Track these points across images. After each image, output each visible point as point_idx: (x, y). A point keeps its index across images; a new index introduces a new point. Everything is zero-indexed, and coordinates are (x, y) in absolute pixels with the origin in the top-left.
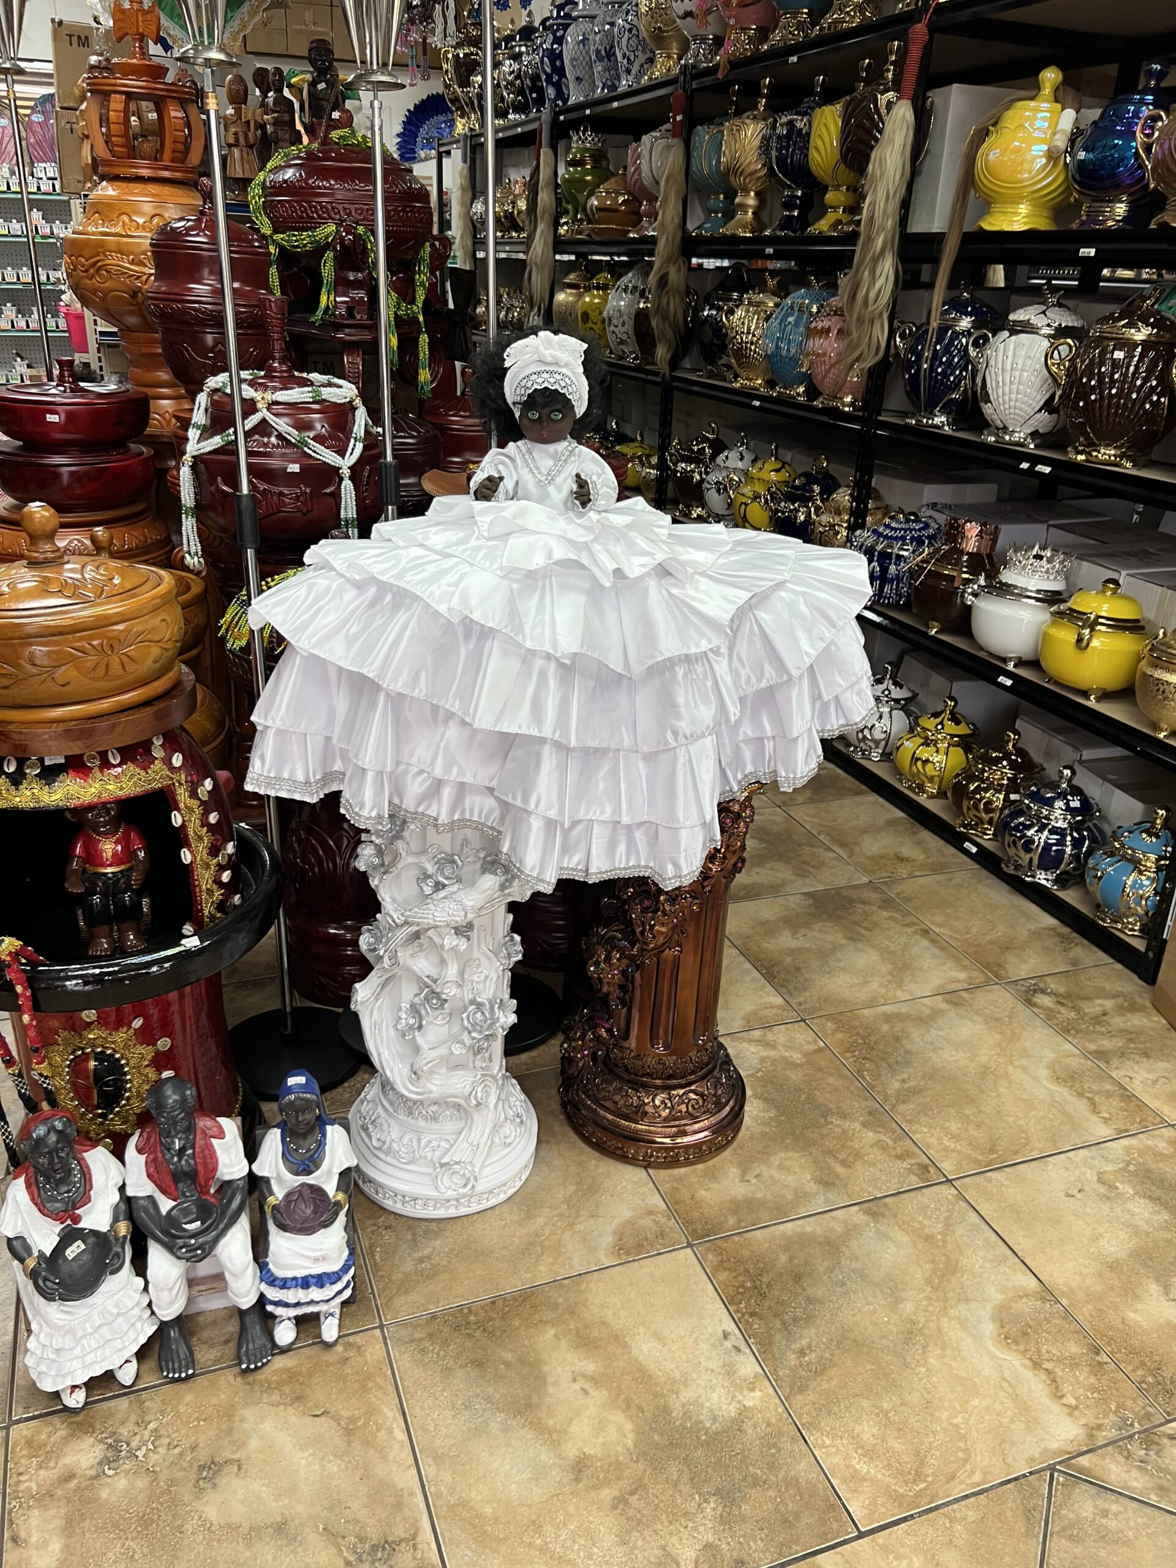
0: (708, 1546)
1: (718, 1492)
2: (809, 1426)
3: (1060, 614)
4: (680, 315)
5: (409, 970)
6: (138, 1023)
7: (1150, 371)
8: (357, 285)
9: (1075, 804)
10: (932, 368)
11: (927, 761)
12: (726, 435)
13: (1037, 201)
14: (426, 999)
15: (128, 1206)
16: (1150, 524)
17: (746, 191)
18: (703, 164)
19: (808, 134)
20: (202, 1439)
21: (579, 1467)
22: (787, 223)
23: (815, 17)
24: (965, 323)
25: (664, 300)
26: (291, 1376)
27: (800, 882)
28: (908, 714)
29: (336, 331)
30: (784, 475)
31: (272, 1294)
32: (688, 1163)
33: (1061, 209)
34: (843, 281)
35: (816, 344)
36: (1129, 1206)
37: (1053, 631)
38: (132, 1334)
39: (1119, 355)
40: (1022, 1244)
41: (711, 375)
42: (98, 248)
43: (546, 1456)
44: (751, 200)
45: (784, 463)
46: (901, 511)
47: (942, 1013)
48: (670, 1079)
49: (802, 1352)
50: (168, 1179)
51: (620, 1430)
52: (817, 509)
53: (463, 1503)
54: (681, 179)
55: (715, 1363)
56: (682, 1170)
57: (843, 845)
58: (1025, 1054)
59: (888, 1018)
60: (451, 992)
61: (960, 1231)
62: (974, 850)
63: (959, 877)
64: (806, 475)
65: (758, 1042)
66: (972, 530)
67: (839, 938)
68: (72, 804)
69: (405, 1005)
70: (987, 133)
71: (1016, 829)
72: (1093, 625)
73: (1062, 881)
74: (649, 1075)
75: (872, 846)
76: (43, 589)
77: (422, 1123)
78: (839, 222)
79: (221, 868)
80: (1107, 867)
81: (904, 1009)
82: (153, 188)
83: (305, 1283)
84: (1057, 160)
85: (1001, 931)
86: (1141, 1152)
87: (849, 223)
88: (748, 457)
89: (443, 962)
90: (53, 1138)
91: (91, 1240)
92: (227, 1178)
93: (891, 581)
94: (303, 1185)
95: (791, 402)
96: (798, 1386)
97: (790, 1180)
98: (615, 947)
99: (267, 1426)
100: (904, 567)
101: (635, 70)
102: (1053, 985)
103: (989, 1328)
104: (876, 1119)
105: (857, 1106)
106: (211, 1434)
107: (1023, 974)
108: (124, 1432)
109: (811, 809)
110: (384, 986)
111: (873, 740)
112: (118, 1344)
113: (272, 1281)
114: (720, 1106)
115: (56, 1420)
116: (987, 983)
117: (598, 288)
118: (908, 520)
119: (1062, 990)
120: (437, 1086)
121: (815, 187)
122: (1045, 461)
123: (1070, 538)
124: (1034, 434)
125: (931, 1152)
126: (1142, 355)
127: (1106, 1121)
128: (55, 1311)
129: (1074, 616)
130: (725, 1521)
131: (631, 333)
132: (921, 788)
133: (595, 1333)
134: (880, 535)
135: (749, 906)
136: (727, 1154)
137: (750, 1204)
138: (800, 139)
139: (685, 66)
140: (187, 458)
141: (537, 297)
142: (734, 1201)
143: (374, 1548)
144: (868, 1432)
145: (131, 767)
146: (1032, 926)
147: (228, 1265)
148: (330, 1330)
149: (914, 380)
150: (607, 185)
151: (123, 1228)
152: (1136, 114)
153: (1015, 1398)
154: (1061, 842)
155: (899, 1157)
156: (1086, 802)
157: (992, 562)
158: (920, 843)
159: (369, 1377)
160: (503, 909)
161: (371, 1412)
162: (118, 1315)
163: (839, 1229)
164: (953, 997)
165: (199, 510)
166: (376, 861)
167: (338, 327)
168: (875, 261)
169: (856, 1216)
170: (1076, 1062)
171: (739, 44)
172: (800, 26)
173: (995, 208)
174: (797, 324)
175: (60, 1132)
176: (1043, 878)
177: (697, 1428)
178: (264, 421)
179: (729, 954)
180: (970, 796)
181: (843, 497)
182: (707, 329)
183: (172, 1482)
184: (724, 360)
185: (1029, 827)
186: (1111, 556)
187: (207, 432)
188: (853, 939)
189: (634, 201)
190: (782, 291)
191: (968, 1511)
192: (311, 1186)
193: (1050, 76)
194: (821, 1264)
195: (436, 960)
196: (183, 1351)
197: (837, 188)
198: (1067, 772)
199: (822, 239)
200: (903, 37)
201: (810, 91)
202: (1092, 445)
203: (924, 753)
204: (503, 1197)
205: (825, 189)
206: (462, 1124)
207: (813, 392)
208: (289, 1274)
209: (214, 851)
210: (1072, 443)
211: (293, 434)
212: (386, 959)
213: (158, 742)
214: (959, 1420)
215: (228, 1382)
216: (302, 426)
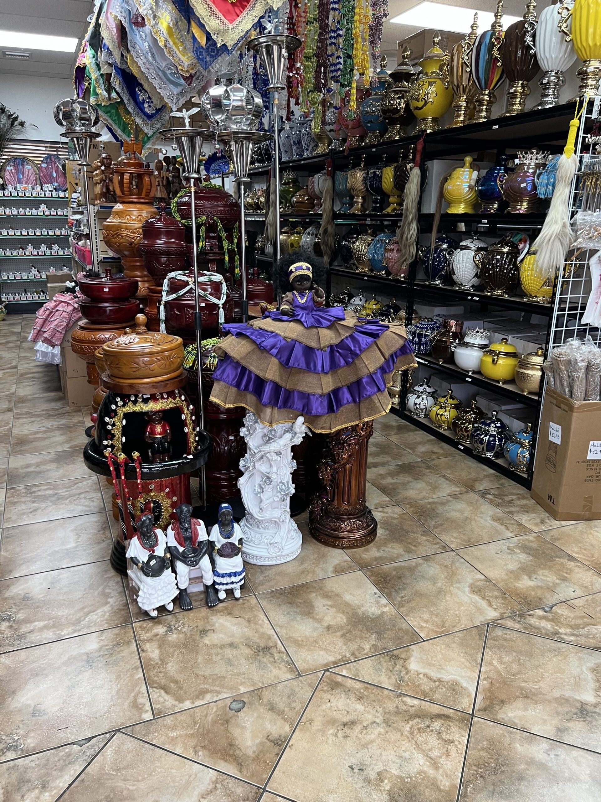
0: (373, 645)
1: (376, 632)
2: (405, 616)
3: (487, 352)
4: (333, 244)
5: (259, 471)
6: (167, 490)
7: (510, 262)
8: (213, 238)
9: (498, 425)
10: (433, 263)
11: (442, 415)
12: (353, 291)
13: (467, 203)
14: (265, 481)
15: (168, 549)
16: (527, 320)
17: (358, 197)
18: (340, 186)
19: (381, 176)
20: (199, 625)
21: (329, 628)
22: (375, 209)
23: (382, 134)
24: (445, 246)
25: (326, 239)
26: (226, 608)
27: (394, 461)
28: (434, 398)
29: (206, 255)
30: (378, 306)
31: (218, 580)
32: (358, 547)
33: (475, 205)
34: (398, 231)
35: (389, 255)
36: (519, 555)
37: (485, 358)
38: (172, 592)
39: (498, 257)
40: (479, 567)
41: (347, 268)
42: (119, 228)
43: (317, 625)
44: (360, 200)
45: (378, 302)
46: (426, 318)
47: (450, 501)
48: (350, 515)
49: (402, 597)
50: (182, 539)
51: (341, 618)
52: (393, 318)
53: (291, 637)
54: (331, 192)
55: (373, 600)
56: (356, 550)
57: (410, 449)
58: (482, 513)
59: (430, 503)
60: (273, 477)
61: (457, 564)
62: (462, 448)
63: (456, 459)
64: (387, 305)
65: (381, 512)
66: (453, 323)
67: (410, 479)
68: (153, 410)
69: (257, 485)
70: (447, 179)
71: (477, 436)
72: (498, 355)
73: (497, 456)
74: (343, 515)
75: (421, 449)
76: (146, 341)
77: (262, 530)
78: (395, 209)
79: (196, 436)
80: (511, 447)
81: (436, 500)
82: (138, 206)
83: (230, 575)
84: (472, 189)
85: (473, 475)
86: (523, 541)
87: (399, 210)
88: (363, 300)
89: (271, 466)
90: (148, 521)
91: (158, 560)
92: (202, 540)
93: (423, 344)
94: (228, 542)
95: (379, 277)
96: (401, 605)
97: (396, 551)
98: (329, 465)
99: (221, 621)
100: (428, 339)
101: (310, 149)
102: (493, 492)
103: (467, 589)
104: (426, 533)
105: (420, 530)
106: (202, 623)
107: (481, 488)
108: (172, 623)
109: (397, 436)
110: (249, 478)
111: (421, 409)
112: (168, 594)
113: (219, 575)
114: (368, 526)
115: (148, 621)
116: (468, 491)
117: (297, 233)
118: (428, 321)
119: (496, 493)
120: (267, 515)
121: (385, 196)
122: (477, 296)
123: (492, 325)
124: (473, 286)
125: (447, 543)
126: (507, 257)
127: (511, 532)
128: (149, 580)
129: (492, 352)
130: (378, 639)
131: (312, 251)
132: (440, 427)
133: (330, 594)
134: (418, 327)
135: (375, 470)
136: (372, 544)
137: (381, 558)
138: (379, 178)
139: (331, 150)
140: (163, 302)
141: (270, 237)
142: (375, 557)
143: (263, 649)
144: (426, 616)
145: (170, 399)
146: (485, 473)
147: (204, 568)
148: (238, 594)
149: (427, 267)
150: (299, 193)
151: (168, 555)
152: (498, 173)
153: (476, 607)
154: (494, 440)
155: (435, 544)
156: (502, 424)
157: (461, 336)
158: (441, 447)
159: (253, 608)
160: (290, 449)
161: (255, 616)
162: (169, 584)
163: (414, 564)
164: (455, 496)
165: (166, 321)
166: (247, 433)
167: (207, 254)
168: (409, 224)
169: (420, 561)
170: (501, 515)
171: (352, 142)
172: (376, 137)
173: (452, 205)
174: (381, 247)
175: (150, 519)
176: (489, 455)
177: (368, 617)
178: (192, 288)
179: (368, 485)
180: (459, 426)
181: (402, 313)
182: (344, 249)
183: (192, 635)
184: (352, 261)
185: (481, 435)
186: (507, 330)
187: (169, 293)
188: (416, 479)
189: (311, 199)
190: (374, 235)
191: (461, 635)
192: (230, 543)
193: (468, 159)
194: (408, 574)
195: (269, 466)
196: (188, 601)
197: (393, 196)
198: (495, 413)
199: (389, 215)
200: (414, 143)
201: (381, 159)
202: (493, 289)
203: (441, 412)
204: (292, 558)
205: (389, 197)
206: (276, 530)
207: (388, 273)
208: (224, 572)
209: (194, 429)
210: (486, 288)
211: (202, 293)
212: (251, 468)
213: (177, 392)
214: (457, 612)
215: (204, 611)
216: (205, 290)
